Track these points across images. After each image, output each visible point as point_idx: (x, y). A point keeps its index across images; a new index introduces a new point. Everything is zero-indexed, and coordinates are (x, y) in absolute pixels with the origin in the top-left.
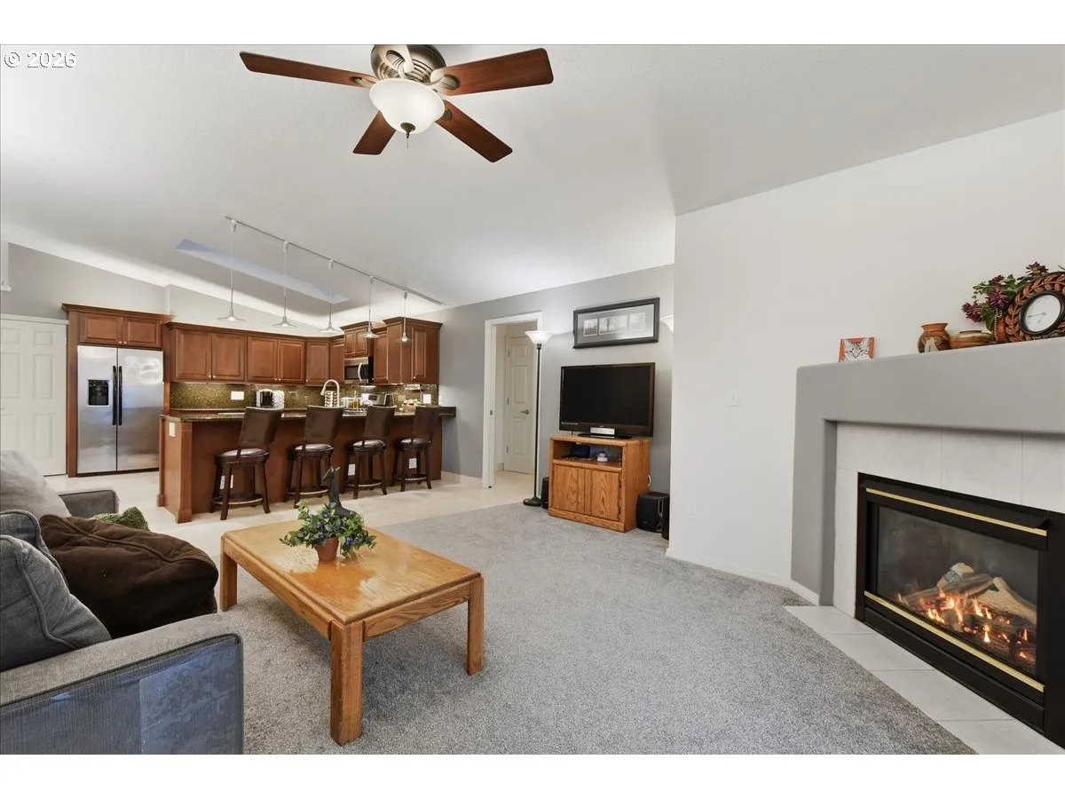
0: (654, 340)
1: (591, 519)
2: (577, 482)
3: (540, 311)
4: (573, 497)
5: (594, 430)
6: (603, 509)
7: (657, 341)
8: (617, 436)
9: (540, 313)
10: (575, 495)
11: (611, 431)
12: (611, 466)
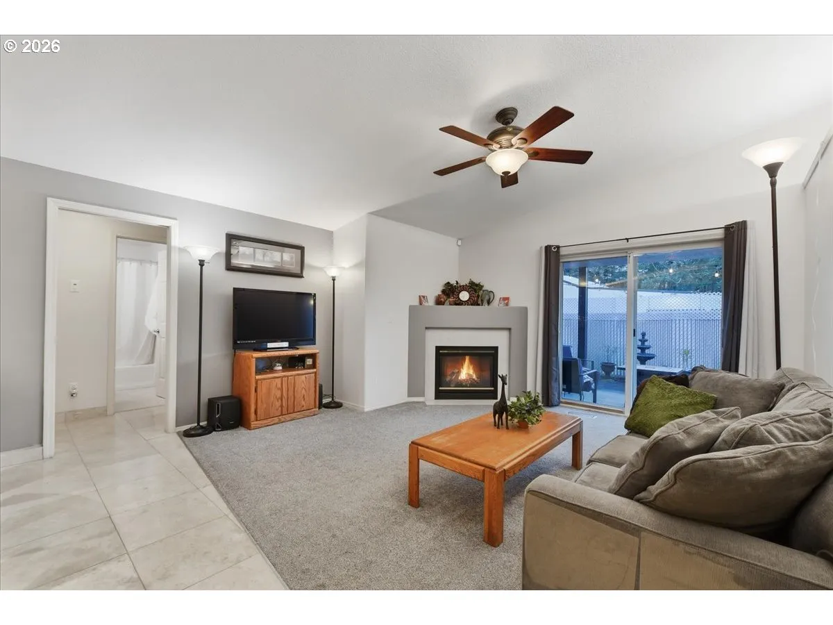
0: (300, 276)
1: (294, 415)
2: (282, 389)
3: (175, 219)
4: (278, 404)
5: (270, 345)
6: (303, 403)
7: (302, 277)
8: (290, 347)
9: (175, 221)
10: (280, 401)
11: (286, 344)
12: (289, 371)
